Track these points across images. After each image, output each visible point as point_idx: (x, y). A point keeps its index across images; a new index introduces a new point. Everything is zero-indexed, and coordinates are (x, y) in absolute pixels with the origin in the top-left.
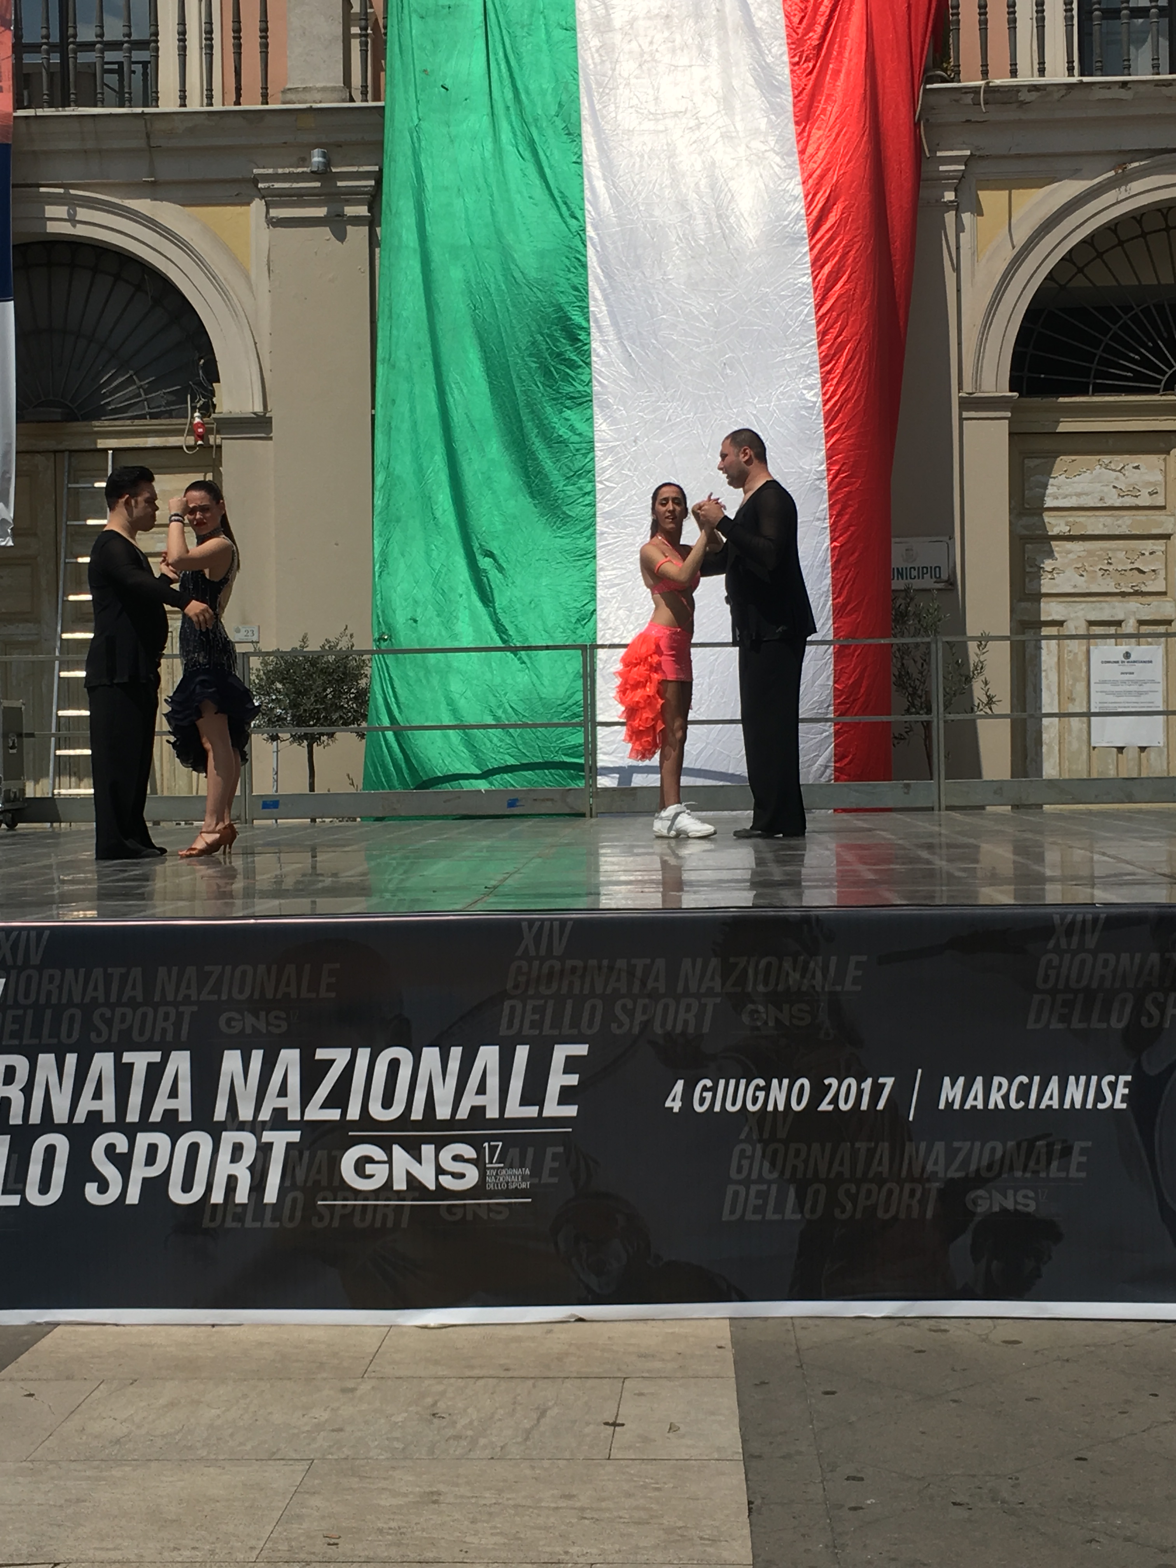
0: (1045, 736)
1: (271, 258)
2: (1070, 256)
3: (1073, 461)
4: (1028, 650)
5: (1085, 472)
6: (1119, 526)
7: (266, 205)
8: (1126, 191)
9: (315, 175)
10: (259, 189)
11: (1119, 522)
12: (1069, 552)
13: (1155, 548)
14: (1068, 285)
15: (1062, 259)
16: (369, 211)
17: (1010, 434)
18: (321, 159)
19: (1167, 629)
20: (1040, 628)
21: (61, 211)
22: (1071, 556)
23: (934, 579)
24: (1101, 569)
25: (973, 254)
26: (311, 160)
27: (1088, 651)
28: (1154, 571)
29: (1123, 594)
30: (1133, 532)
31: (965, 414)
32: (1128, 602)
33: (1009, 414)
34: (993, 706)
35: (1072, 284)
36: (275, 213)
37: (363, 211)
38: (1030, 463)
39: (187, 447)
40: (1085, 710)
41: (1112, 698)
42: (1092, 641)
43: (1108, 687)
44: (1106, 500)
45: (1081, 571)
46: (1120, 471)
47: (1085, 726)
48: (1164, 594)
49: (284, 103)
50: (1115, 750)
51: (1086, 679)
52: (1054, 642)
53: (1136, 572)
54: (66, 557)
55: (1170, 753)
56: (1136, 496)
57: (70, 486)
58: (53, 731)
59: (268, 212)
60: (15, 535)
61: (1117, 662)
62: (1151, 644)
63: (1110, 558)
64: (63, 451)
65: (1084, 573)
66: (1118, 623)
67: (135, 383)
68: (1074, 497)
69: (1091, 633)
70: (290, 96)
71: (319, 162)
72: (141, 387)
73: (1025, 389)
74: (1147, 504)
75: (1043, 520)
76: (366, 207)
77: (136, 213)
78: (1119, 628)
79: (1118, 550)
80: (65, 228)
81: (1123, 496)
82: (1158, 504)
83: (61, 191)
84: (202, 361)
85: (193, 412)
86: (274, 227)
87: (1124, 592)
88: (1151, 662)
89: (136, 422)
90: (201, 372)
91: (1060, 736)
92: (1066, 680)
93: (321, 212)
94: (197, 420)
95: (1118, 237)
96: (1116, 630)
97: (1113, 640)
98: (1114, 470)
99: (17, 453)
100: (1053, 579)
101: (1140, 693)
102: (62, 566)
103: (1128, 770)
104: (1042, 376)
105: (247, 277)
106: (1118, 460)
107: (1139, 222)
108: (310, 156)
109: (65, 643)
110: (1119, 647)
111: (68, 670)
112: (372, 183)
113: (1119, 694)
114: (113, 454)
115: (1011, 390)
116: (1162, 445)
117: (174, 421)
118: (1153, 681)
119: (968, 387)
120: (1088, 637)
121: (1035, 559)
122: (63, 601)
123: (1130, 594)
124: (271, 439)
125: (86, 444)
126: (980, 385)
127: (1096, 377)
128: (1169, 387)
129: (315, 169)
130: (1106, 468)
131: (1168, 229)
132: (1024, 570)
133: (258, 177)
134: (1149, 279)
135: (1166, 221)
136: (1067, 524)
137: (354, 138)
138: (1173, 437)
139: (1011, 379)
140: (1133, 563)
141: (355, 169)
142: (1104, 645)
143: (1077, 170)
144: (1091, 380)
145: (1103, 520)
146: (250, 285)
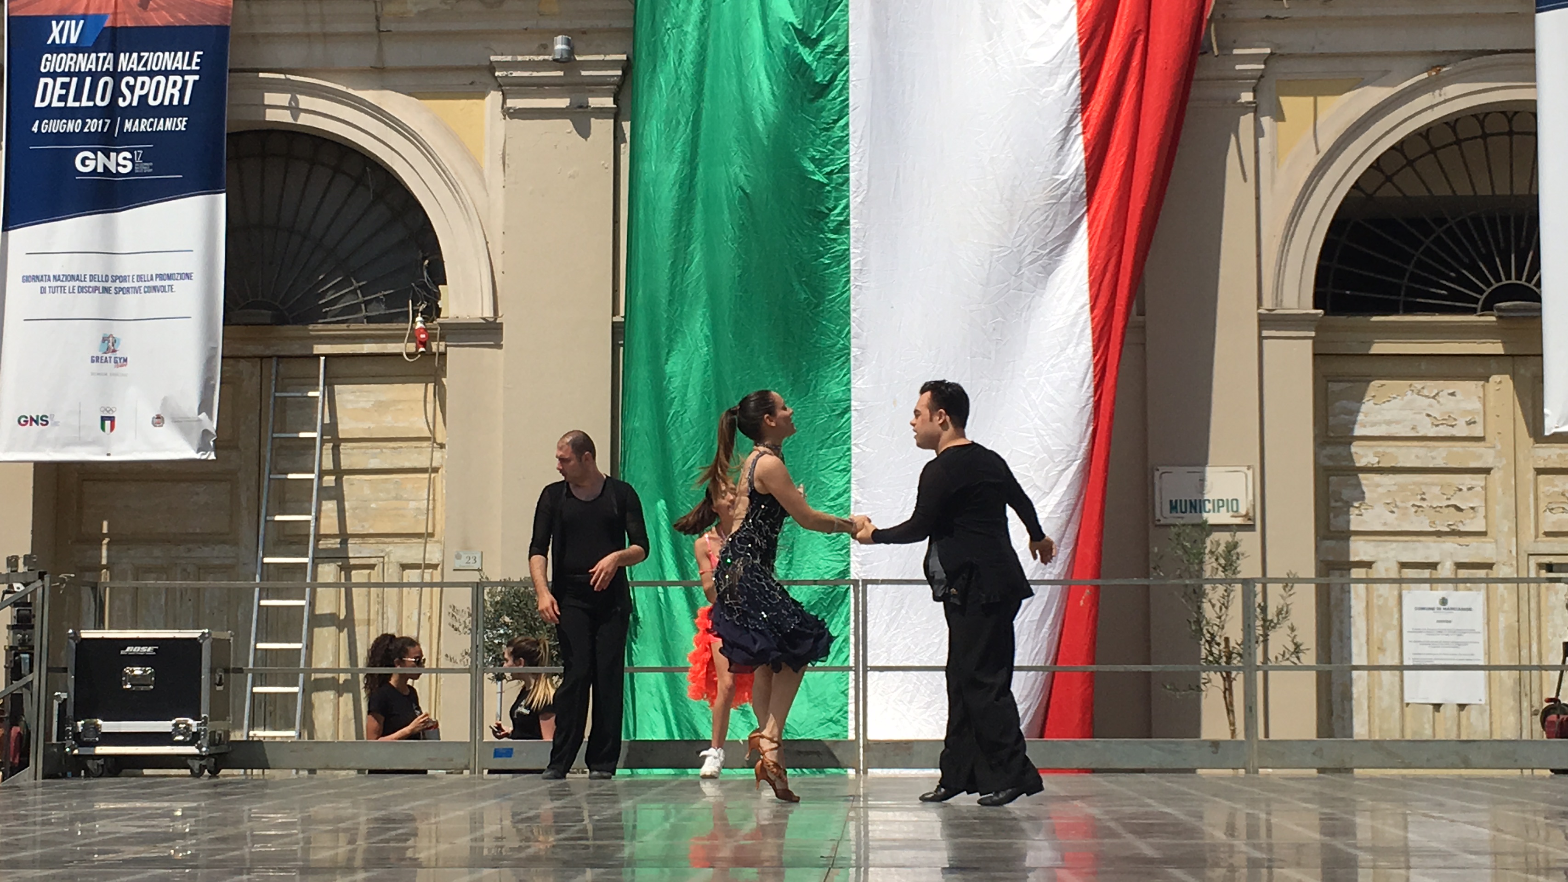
0: (1355, 690)
1: (507, 152)
2: (1378, 164)
3: (1383, 385)
4: (1333, 594)
5: (1394, 398)
6: (1433, 458)
7: (503, 94)
8: (1440, 95)
9: (557, 63)
10: (496, 78)
11: (1433, 454)
12: (1378, 485)
13: (1474, 483)
15: (1371, 166)
16: (615, 103)
17: (1315, 355)
18: (564, 47)
19: (1487, 574)
20: (1350, 570)
21: (283, 99)
22: (1380, 490)
23: (1231, 513)
24: (1414, 505)
25: (1273, 159)
26: (553, 46)
27: (1400, 596)
28: (1472, 508)
29: (1439, 534)
30: (1449, 466)
31: (1265, 333)
32: (1444, 542)
33: (1313, 334)
34: (1300, 655)
35: (1378, 194)
36: (510, 103)
37: (608, 102)
38: (1334, 387)
39: (408, 355)
40: (1396, 662)
41: (1426, 649)
42: (1404, 585)
43: (1423, 637)
44: (1419, 429)
45: (1392, 505)
46: (1434, 397)
47: (1397, 679)
48: (1484, 534)
50: (1431, 707)
51: (1398, 627)
52: (1361, 587)
53: (1453, 509)
54: (270, 474)
55: (1493, 711)
56: (1452, 426)
57: (277, 394)
58: (251, 666)
59: (504, 102)
60: (217, 448)
61: (1433, 609)
62: (1470, 589)
63: (1424, 494)
64: (271, 357)
65: (1394, 510)
66: (1433, 566)
67: (352, 284)
68: (1384, 427)
69: (1404, 576)
71: (562, 50)
72: (360, 287)
73: (1328, 307)
74: (1464, 435)
75: (1350, 449)
76: (612, 99)
77: (362, 101)
78: (1434, 571)
79: (1433, 484)
80: (285, 117)
81: (1437, 426)
82: (1476, 435)
83: (282, 76)
84: (427, 262)
85: (414, 317)
86: (511, 118)
87: (1439, 531)
88: (1470, 609)
89: (353, 326)
90: (425, 274)
91: (1369, 691)
92: (1375, 627)
93: (563, 103)
94: (419, 325)
95: (1429, 143)
96: (1431, 573)
97: (1428, 586)
98: (1428, 397)
99: (223, 357)
100: (1361, 515)
101: (1458, 644)
102: (266, 483)
103: (1446, 730)
104: (1348, 292)
105: (479, 171)
106: (1431, 386)
107: (1454, 129)
108: (552, 43)
109: (265, 567)
110: (1433, 592)
111: (268, 598)
112: (619, 73)
113: (1434, 645)
114: (325, 360)
115: (1316, 307)
116: (1480, 370)
117: (394, 326)
118: (1472, 631)
119: (1268, 303)
120: (1400, 581)
121: (1341, 493)
122: (266, 521)
123: (1446, 534)
124: (499, 346)
125: (296, 349)
126: (1281, 301)
127: (1406, 295)
128: (1488, 307)
129: (558, 57)
130: (1418, 394)
131: (1484, 136)
132: (1328, 504)
133: (495, 65)
134: (1463, 189)
135: (1483, 128)
136: (1376, 455)
137: (600, 23)
138: (1493, 362)
139: (1316, 295)
140: (1448, 499)
141: (601, 57)
142: (1418, 589)
143: (1386, 72)
144: (1402, 298)
145: (1416, 451)
146: (482, 180)
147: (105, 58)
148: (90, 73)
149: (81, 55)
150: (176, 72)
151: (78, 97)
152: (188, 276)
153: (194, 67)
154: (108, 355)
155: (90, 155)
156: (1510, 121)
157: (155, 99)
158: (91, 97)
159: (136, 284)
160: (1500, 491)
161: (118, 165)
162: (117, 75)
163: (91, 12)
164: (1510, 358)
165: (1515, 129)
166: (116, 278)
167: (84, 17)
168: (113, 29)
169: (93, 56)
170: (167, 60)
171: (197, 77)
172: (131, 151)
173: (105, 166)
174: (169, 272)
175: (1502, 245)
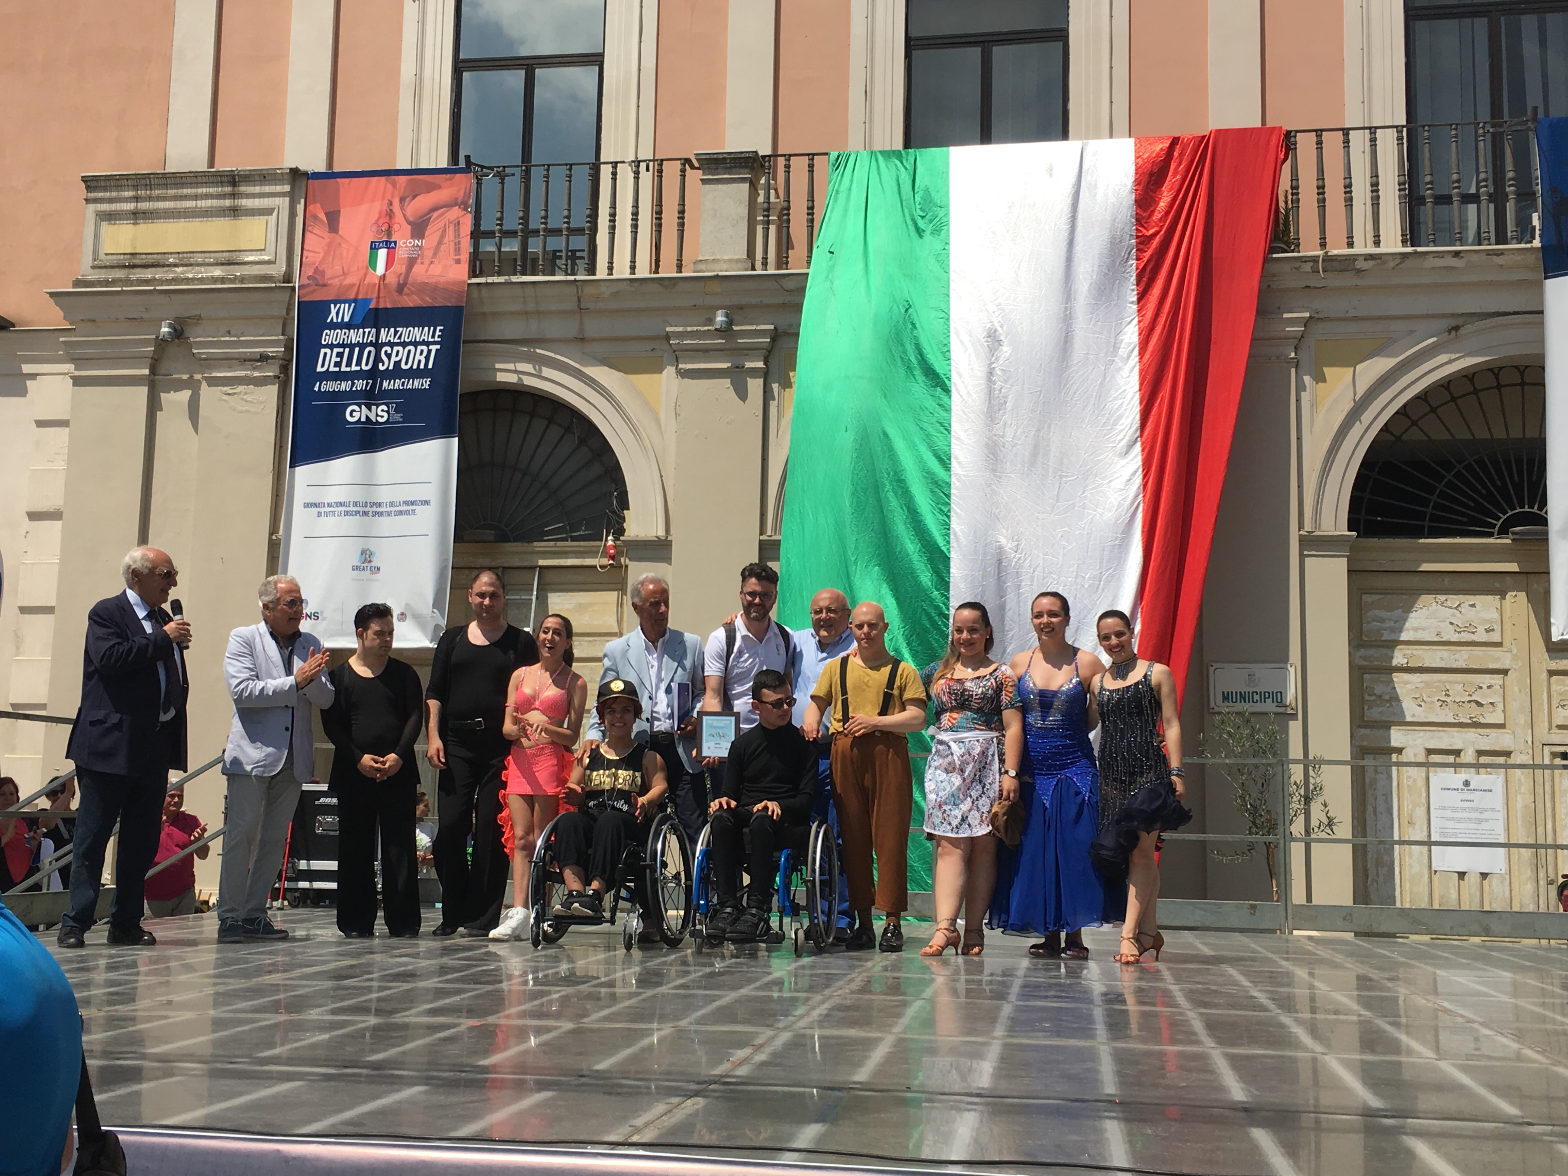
1: (679, 404)
2: (1404, 410)
4: (1367, 775)
5: (1421, 608)
6: (1456, 660)
7: (676, 360)
9: (719, 332)
10: (671, 345)
11: (1457, 656)
12: (1406, 683)
13: (1492, 682)
14: (1404, 437)
15: (1398, 412)
16: (765, 365)
17: (1349, 571)
18: (724, 319)
19: (1506, 761)
22: (1408, 686)
23: (1275, 704)
24: (1438, 700)
25: (1313, 406)
26: (716, 319)
27: (1428, 778)
28: (1492, 703)
29: (1462, 725)
30: (1471, 667)
31: (1305, 552)
32: (1466, 732)
33: (1347, 553)
34: (1334, 829)
36: (682, 366)
37: (761, 364)
38: (1367, 599)
39: (601, 567)
40: (1424, 838)
41: (1451, 824)
42: (1431, 769)
43: (1448, 813)
44: (1443, 635)
45: (1420, 701)
46: (1456, 608)
47: (1426, 852)
48: (1502, 726)
49: (695, 272)
50: (1455, 873)
51: (1426, 805)
52: (1403, 769)
53: (1473, 704)
55: (1511, 879)
56: (1473, 633)
59: (678, 367)
61: (1457, 790)
62: (1490, 774)
63: (1448, 690)
65: (1423, 704)
66: (1457, 753)
68: (1412, 633)
69: (1430, 761)
70: (702, 266)
71: (722, 321)
73: (1361, 530)
74: (1484, 641)
76: (763, 362)
78: (1458, 757)
79: (1455, 682)
80: (512, 379)
81: (1459, 632)
82: (1494, 641)
84: (616, 492)
85: (606, 537)
86: (683, 378)
87: (1462, 723)
88: (1491, 791)
89: (559, 544)
90: (616, 502)
91: (1400, 859)
92: (1405, 803)
93: (725, 365)
94: (610, 543)
95: (1449, 392)
96: (1455, 759)
97: (1452, 770)
98: (1450, 608)
100: (1392, 707)
101: (1479, 820)
104: (1379, 519)
105: (657, 420)
106: (1454, 600)
107: (1471, 380)
108: (715, 316)
110: (1458, 775)
112: (768, 340)
113: (1458, 820)
114: (539, 571)
115: (1349, 530)
116: (1498, 586)
117: (591, 544)
118: (1493, 809)
119: (1308, 527)
120: (1426, 765)
121: (1373, 689)
123: (1469, 725)
124: (671, 561)
125: (516, 562)
126: (1320, 524)
127: (1430, 521)
128: (1503, 531)
129: (718, 327)
130: (1442, 604)
131: (1499, 387)
132: (1363, 698)
133: (670, 335)
134: (1482, 434)
135: (1497, 379)
136: (1404, 656)
137: (754, 301)
138: (1508, 578)
139: (1349, 520)
140: (1471, 695)
141: (753, 327)
142: (1444, 772)
143: (1412, 331)
144: (1427, 523)
145: (1439, 654)
146: (660, 427)
147: (369, 332)
148: (358, 344)
149: (352, 331)
150: (424, 343)
151: (349, 364)
152: (427, 503)
153: (436, 339)
154: (365, 565)
155: (356, 408)
156: (1522, 374)
157: (406, 363)
158: (359, 363)
159: (389, 509)
160: (1516, 689)
161: (377, 415)
162: (378, 346)
163: (360, 297)
164: (1524, 576)
165: (1527, 380)
166: (374, 504)
167: (355, 301)
168: (377, 310)
169: (361, 331)
170: (416, 333)
171: (438, 347)
172: (387, 405)
173: (367, 417)
174: (412, 499)
175: (1516, 478)
